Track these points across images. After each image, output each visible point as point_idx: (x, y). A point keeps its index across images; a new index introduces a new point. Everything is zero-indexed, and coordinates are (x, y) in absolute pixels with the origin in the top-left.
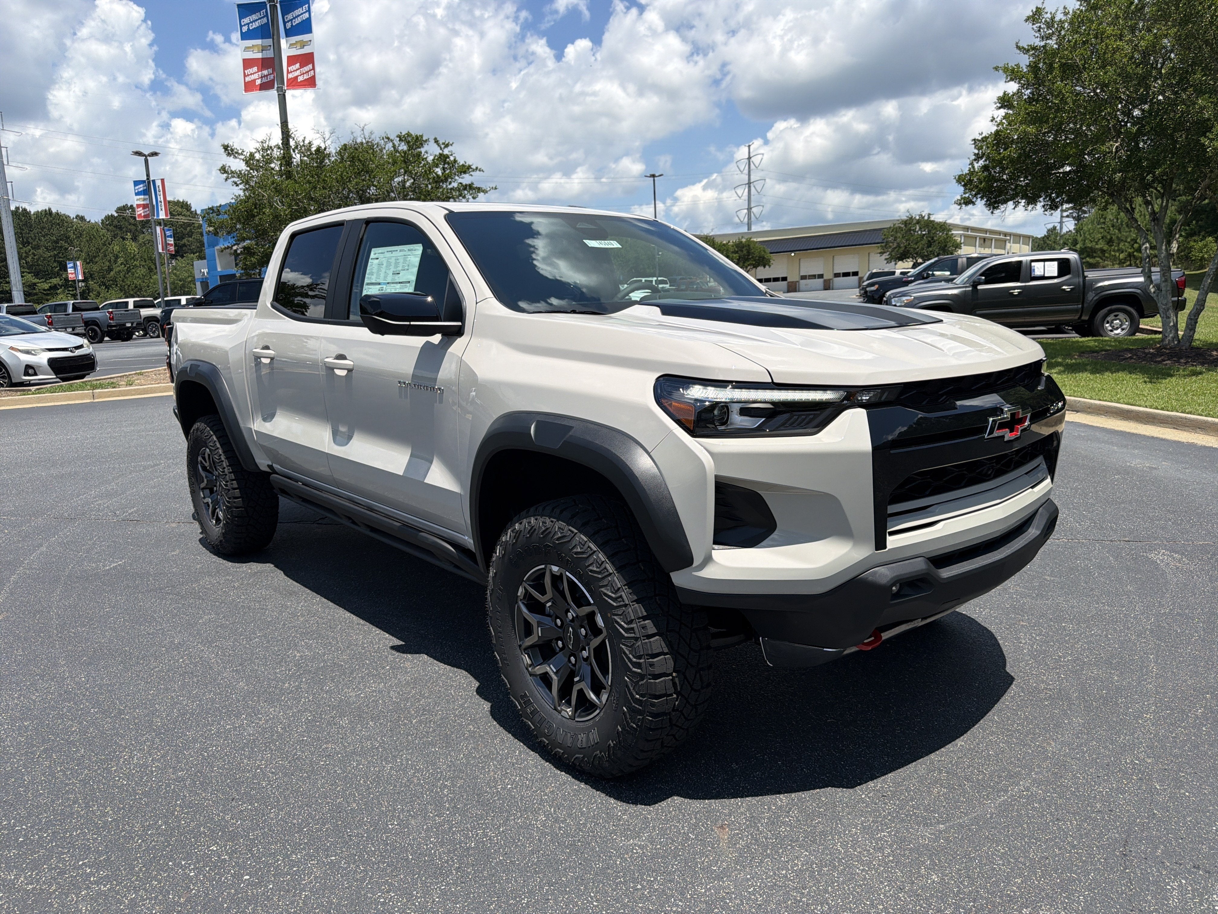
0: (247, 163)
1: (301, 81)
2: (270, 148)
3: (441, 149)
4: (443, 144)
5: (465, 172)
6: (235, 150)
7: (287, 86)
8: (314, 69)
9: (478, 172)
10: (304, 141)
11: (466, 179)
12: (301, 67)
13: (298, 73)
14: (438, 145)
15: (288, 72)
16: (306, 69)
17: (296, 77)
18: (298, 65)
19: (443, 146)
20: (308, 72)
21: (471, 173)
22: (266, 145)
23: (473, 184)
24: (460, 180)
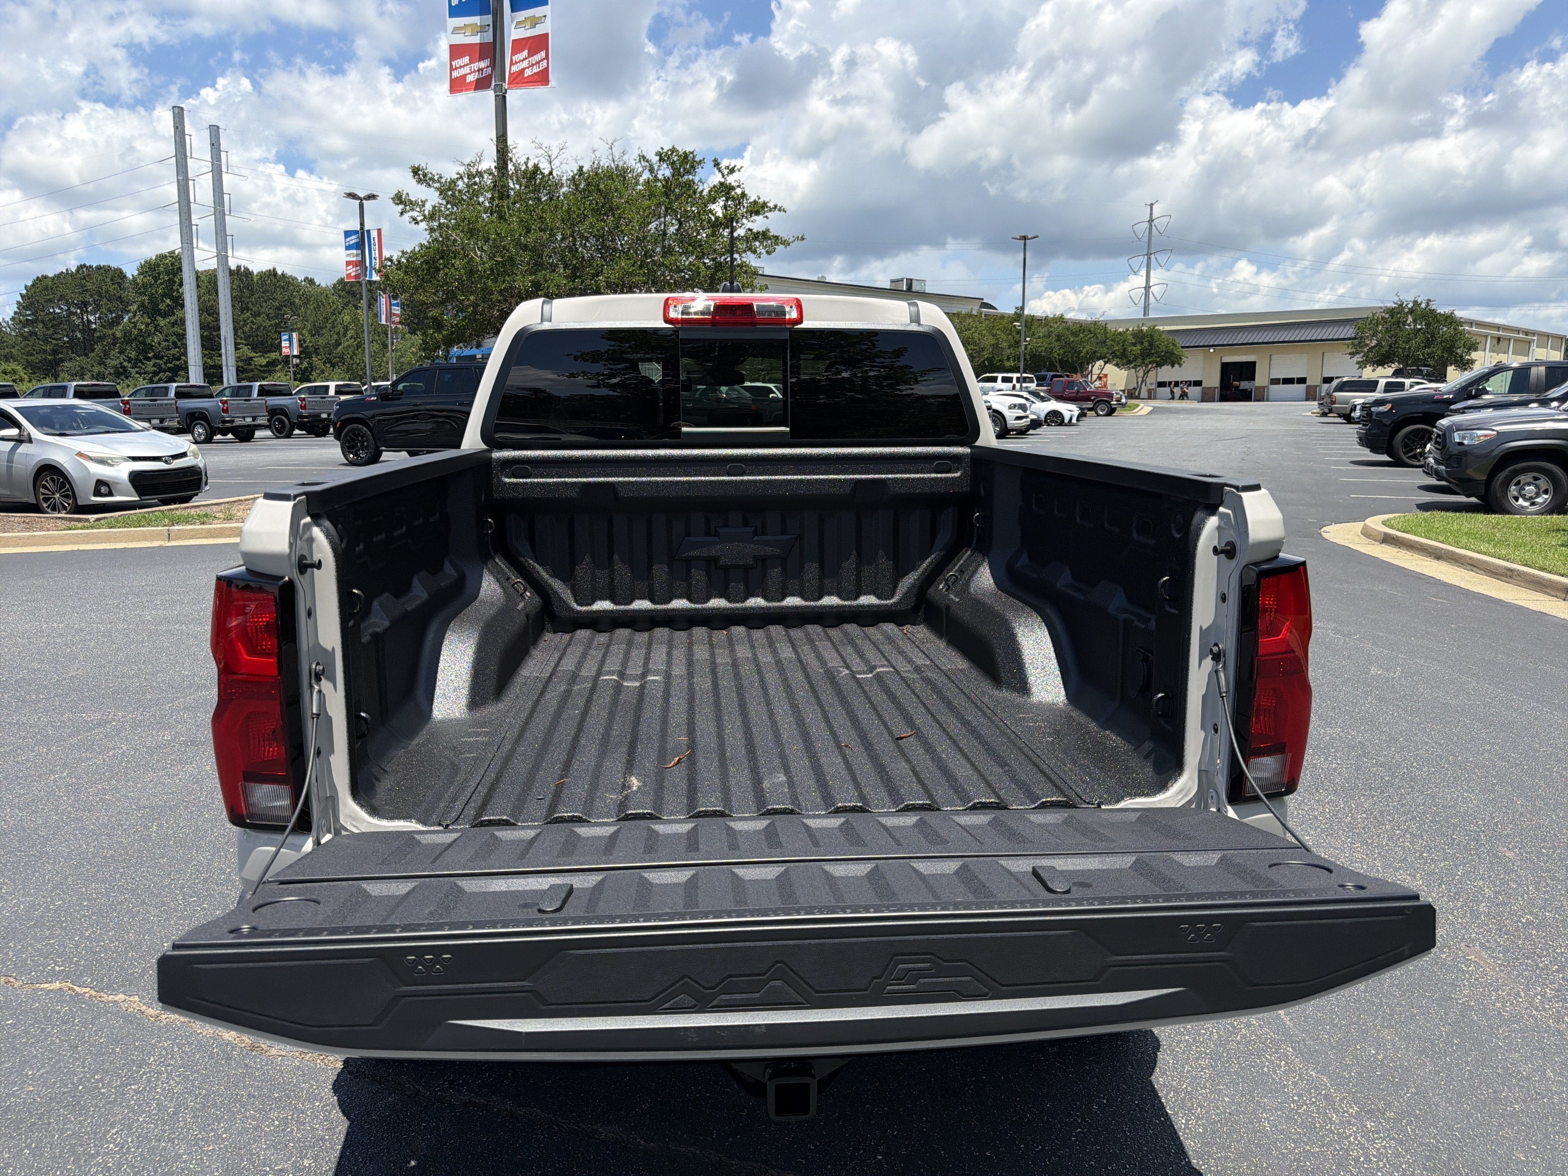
0: (442, 192)
1: (529, 76)
2: (480, 174)
3: (723, 176)
4: (727, 168)
5: (757, 213)
6: (429, 176)
7: (509, 84)
8: (547, 57)
9: (777, 212)
10: (526, 163)
11: (757, 223)
12: (531, 55)
13: (525, 64)
14: (720, 170)
15: (512, 64)
16: (537, 58)
17: (522, 71)
18: (525, 53)
19: (726, 172)
20: (538, 62)
21: (767, 214)
22: (474, 170)
23: (768, 230)
24: (750, 225)
